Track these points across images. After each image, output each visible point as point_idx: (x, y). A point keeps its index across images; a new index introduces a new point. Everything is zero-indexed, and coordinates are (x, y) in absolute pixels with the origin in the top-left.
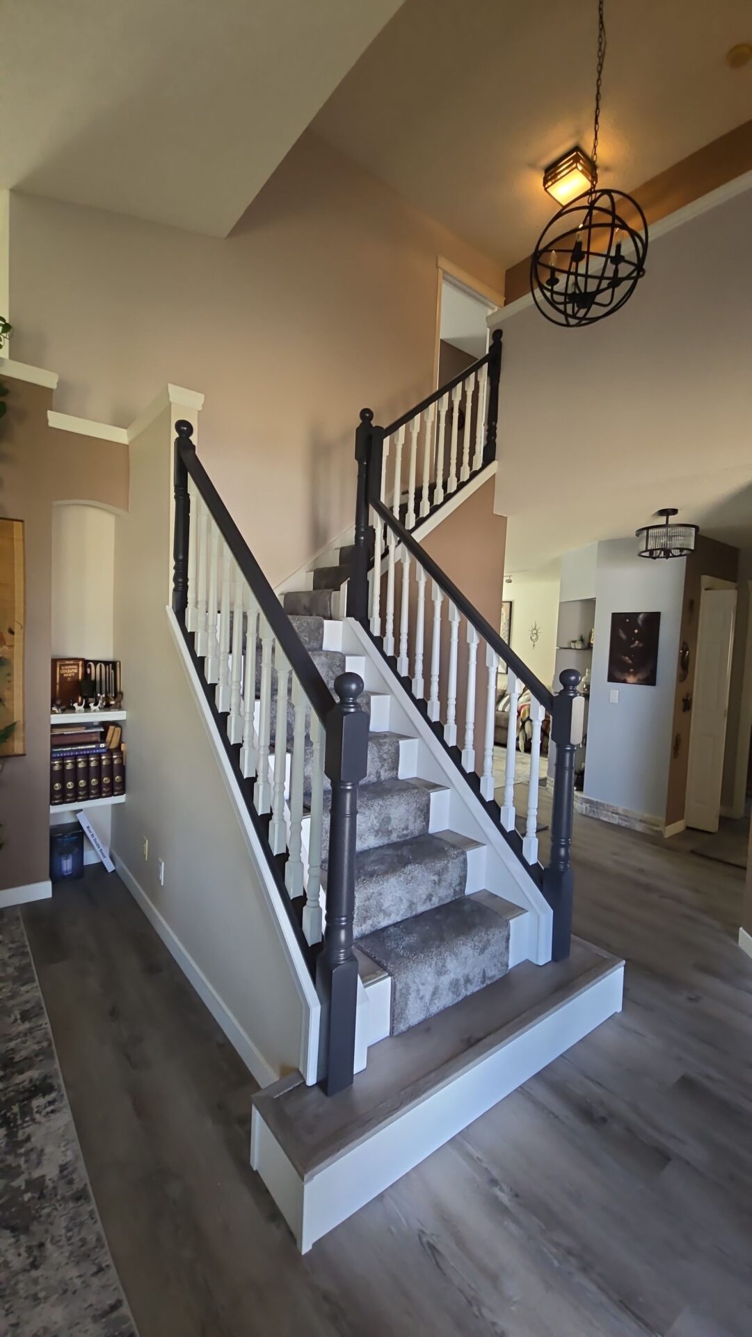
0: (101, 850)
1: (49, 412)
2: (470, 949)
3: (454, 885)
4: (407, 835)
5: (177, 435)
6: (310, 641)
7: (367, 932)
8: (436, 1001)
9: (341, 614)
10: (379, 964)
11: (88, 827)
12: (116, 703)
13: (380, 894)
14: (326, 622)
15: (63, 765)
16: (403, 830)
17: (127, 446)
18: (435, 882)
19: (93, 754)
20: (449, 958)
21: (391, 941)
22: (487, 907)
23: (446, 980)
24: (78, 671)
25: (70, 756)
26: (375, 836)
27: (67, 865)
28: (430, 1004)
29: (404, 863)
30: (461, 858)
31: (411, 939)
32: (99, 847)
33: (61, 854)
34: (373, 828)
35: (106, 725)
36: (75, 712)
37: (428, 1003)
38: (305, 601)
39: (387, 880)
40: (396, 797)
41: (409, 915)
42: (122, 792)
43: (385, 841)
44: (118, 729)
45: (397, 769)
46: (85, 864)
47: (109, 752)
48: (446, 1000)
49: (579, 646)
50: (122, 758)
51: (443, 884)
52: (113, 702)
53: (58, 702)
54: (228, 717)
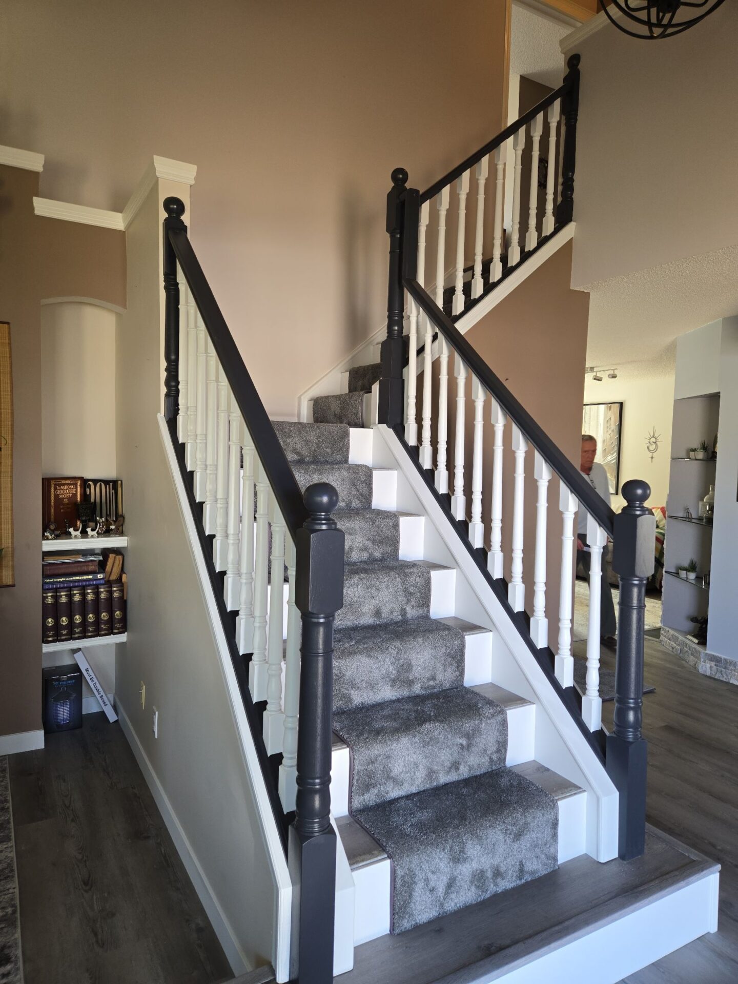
0: (101, 697)
1: (35, 199)
2: (499, 833)
3: (489, 752)
4: (434, 687)
5: (166, 215)
6: (332, 453)
7: (371, 803)
8: (453, 896)
9: (372, 421)
10: (377, 842)
11: (87, 670)
12: (117, 528)
13: (388, 757)
14: (353, 431)
15: (56, 598)
16: (429, 680)
17: (122, 233)
18: (462, 747)
19: (90, 585)
20: (470, 842)
21: (399, 815)
22: (531, 783)
23: (466, 870)
24: (76, 491)
25: (64, 588)
26: (391, 686)
27: (64, 712)
28: (445, 899)
29: (422, 719)
30: (499, 718)
31: (424, 815)
32: (99, 694)
33: (57, 700)
34: (389, 677)
35: (106, 552)
36: (71, 538)
37: (442, 898)
38: (335, 407)
39: (398, 740)
40: (420, 640)
41: (428, 786)
42: (123, 630)
43: (405, 692)
44: (119, 558)
45: (428, 606)
46: (84, 713)
47: (109, 583)
48: (466, 896)
49: (700, 455)
50: (122, 591)
51: (474, 749)
52: (113, 527)
53: (52, 527)
54: (214, 540)
